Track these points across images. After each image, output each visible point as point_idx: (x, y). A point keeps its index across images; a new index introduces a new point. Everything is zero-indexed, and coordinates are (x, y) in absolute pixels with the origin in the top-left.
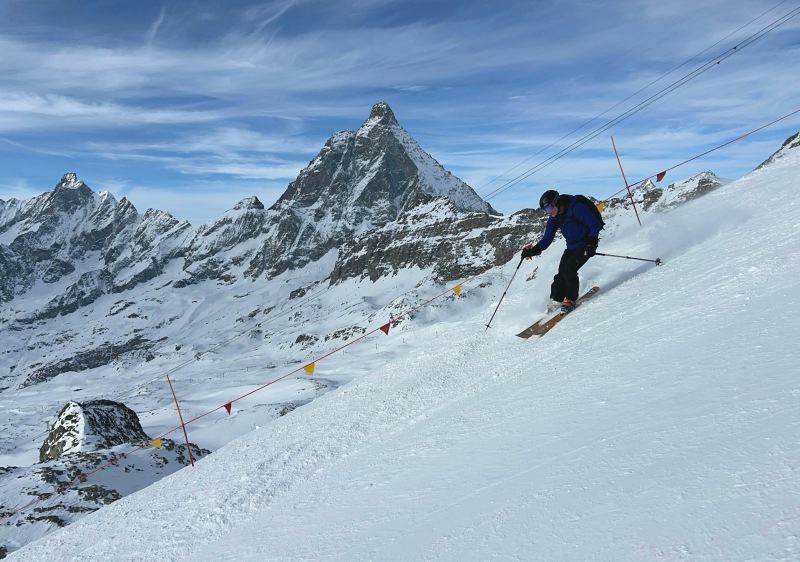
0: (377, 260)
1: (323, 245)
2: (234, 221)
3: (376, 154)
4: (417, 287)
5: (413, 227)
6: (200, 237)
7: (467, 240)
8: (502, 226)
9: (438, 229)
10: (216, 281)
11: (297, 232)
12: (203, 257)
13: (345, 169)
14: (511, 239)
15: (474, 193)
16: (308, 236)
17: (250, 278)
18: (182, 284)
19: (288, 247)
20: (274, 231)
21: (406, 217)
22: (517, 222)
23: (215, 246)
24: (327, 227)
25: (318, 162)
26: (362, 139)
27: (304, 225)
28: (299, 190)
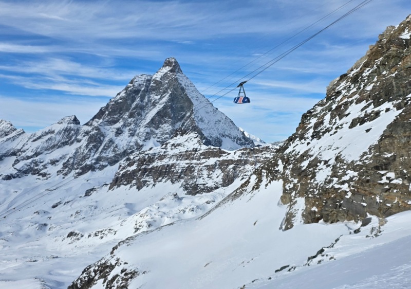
0: (143, 174)
1: (119, 154)
2: (56, 132)
3: (164, 92)
4: (161, 200)
5: (170, 152)
6: (30, 142)
7: (206, 166)
8: (229, 158)
9: (187, 155)
10: (36, 176)
11: (101, 144)
12: (28, 158)
13: (142, 101)
14: (234, 168)
15: (234, 124)
16: (109, 147)
17: (61, 176)
18: (9, 177)
19: (92, 154)
20: (84, 142)
21: (167, 144)
22: (239, 156)
23: (39, 150)
24: (124, 141)
25: (123, 94)
26: (156, 82)
27: (107, 139)
28: (107, 112)
